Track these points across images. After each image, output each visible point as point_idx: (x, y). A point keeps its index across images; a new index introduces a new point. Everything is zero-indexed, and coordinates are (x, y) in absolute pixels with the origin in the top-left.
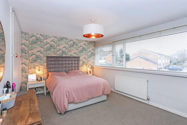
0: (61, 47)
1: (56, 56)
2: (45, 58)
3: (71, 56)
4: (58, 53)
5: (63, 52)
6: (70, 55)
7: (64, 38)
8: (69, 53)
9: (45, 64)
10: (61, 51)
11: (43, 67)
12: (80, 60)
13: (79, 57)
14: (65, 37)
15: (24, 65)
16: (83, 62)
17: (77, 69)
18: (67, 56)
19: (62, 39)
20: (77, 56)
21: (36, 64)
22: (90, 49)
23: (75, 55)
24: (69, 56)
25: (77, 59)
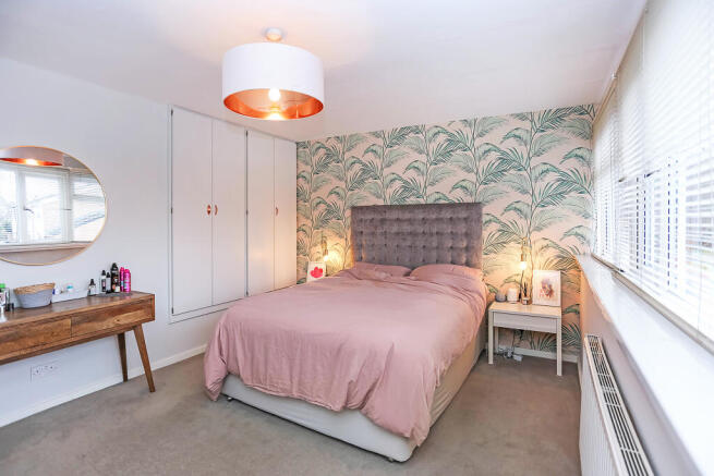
0: (398, 168)
1: (380, 202)
2: (348, 213)
3: (442, 202)
4: (390, 191)
5: (406, 188)
6: (437, 196)
7: (409, 128)
8: (430, 190)
9: (349, 233)
10: (398, 184)
11: (343, 242)
12: (485, 218)
13: (476, 206)
14: (412, 124)
15: (301, 234)
16: (505, 230)
17: (464, 260)
18: (422, 201)
19: (400, 135)
20: (469, 199)
21: (327, 232)
22: (553, 156)
23: (458, 196)
24: (430, 201)
25: (463, 214)
